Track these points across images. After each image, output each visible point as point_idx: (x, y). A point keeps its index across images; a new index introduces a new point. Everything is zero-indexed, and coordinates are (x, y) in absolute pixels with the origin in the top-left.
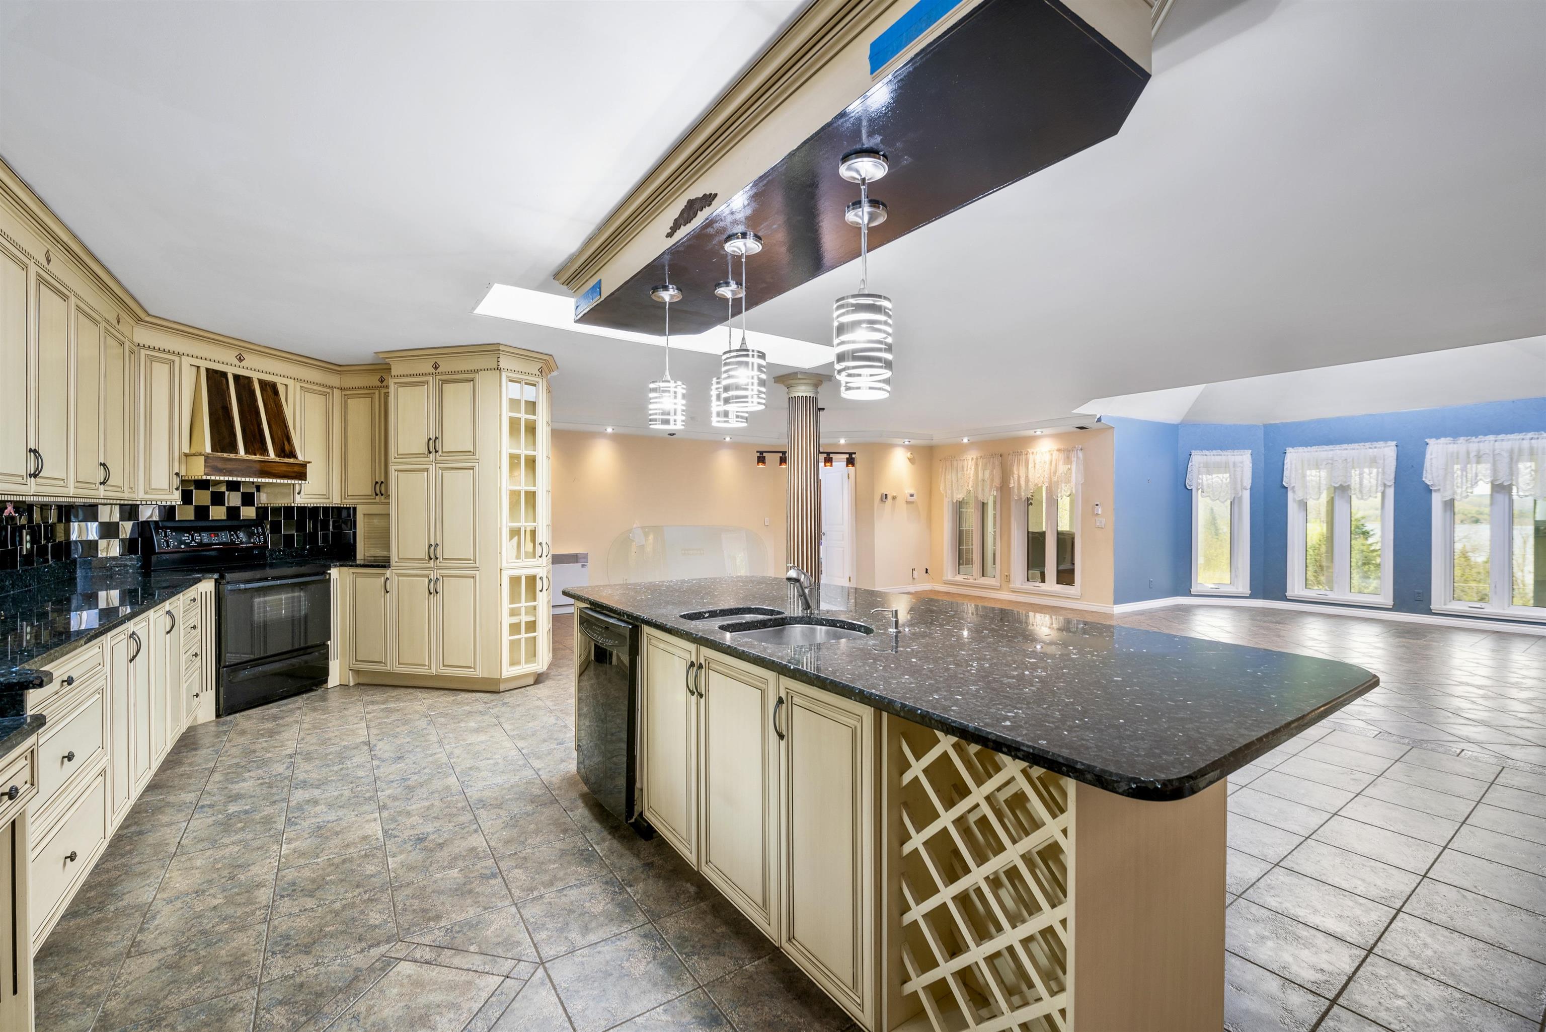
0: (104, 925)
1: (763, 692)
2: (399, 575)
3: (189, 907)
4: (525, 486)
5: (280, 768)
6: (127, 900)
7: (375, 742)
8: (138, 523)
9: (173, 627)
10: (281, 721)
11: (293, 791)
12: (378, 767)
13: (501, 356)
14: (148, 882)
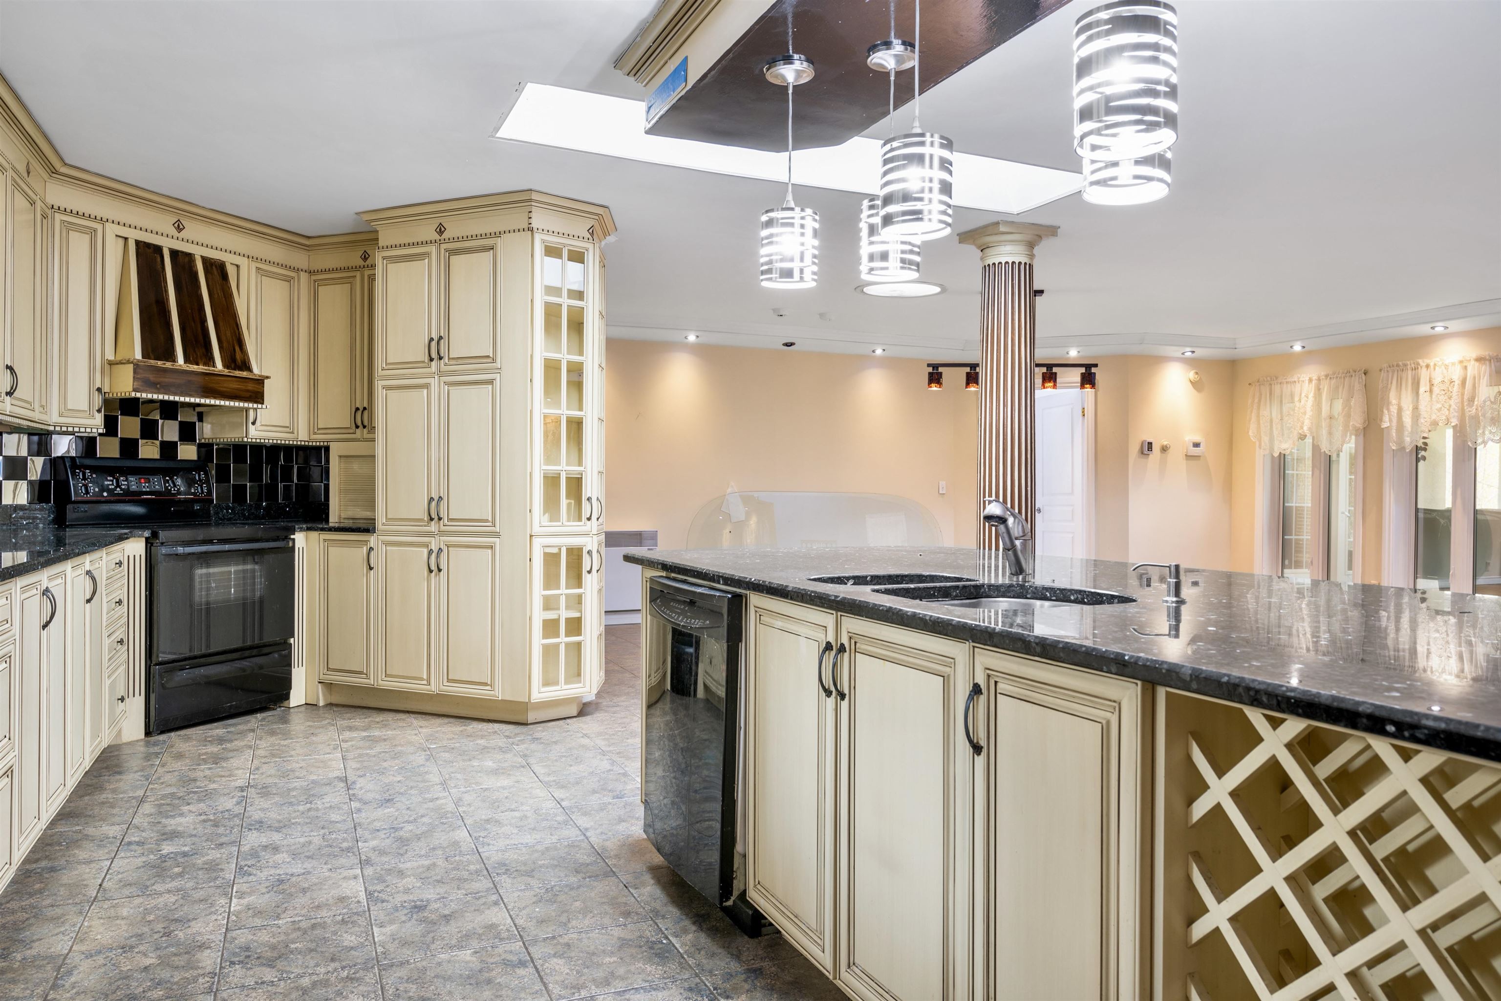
0: (10, 975)
1: (945, 679)
2: (387, 544)
3: (114, 965)
4: (568, 409)
5: (228, 803)
6: (37, 949)
7: (354, 778)
8: (51, 459)
9: (94, 593)
10: (229, 745)
11: (246, 832)
12: (359, 810)
13: (534, 209)
14: (62, 929)
